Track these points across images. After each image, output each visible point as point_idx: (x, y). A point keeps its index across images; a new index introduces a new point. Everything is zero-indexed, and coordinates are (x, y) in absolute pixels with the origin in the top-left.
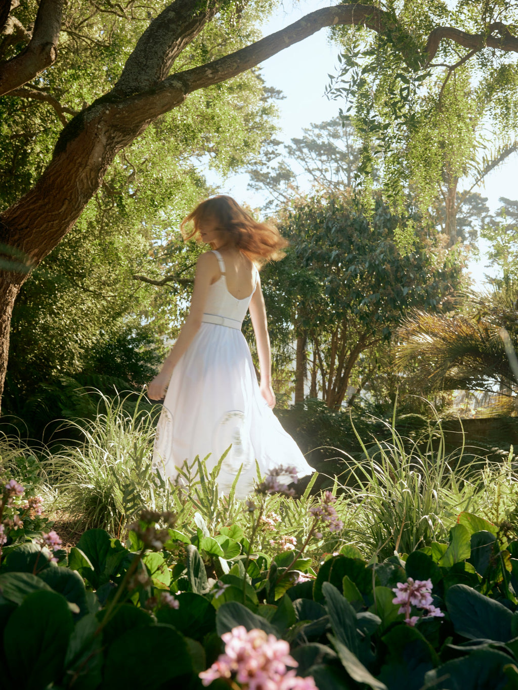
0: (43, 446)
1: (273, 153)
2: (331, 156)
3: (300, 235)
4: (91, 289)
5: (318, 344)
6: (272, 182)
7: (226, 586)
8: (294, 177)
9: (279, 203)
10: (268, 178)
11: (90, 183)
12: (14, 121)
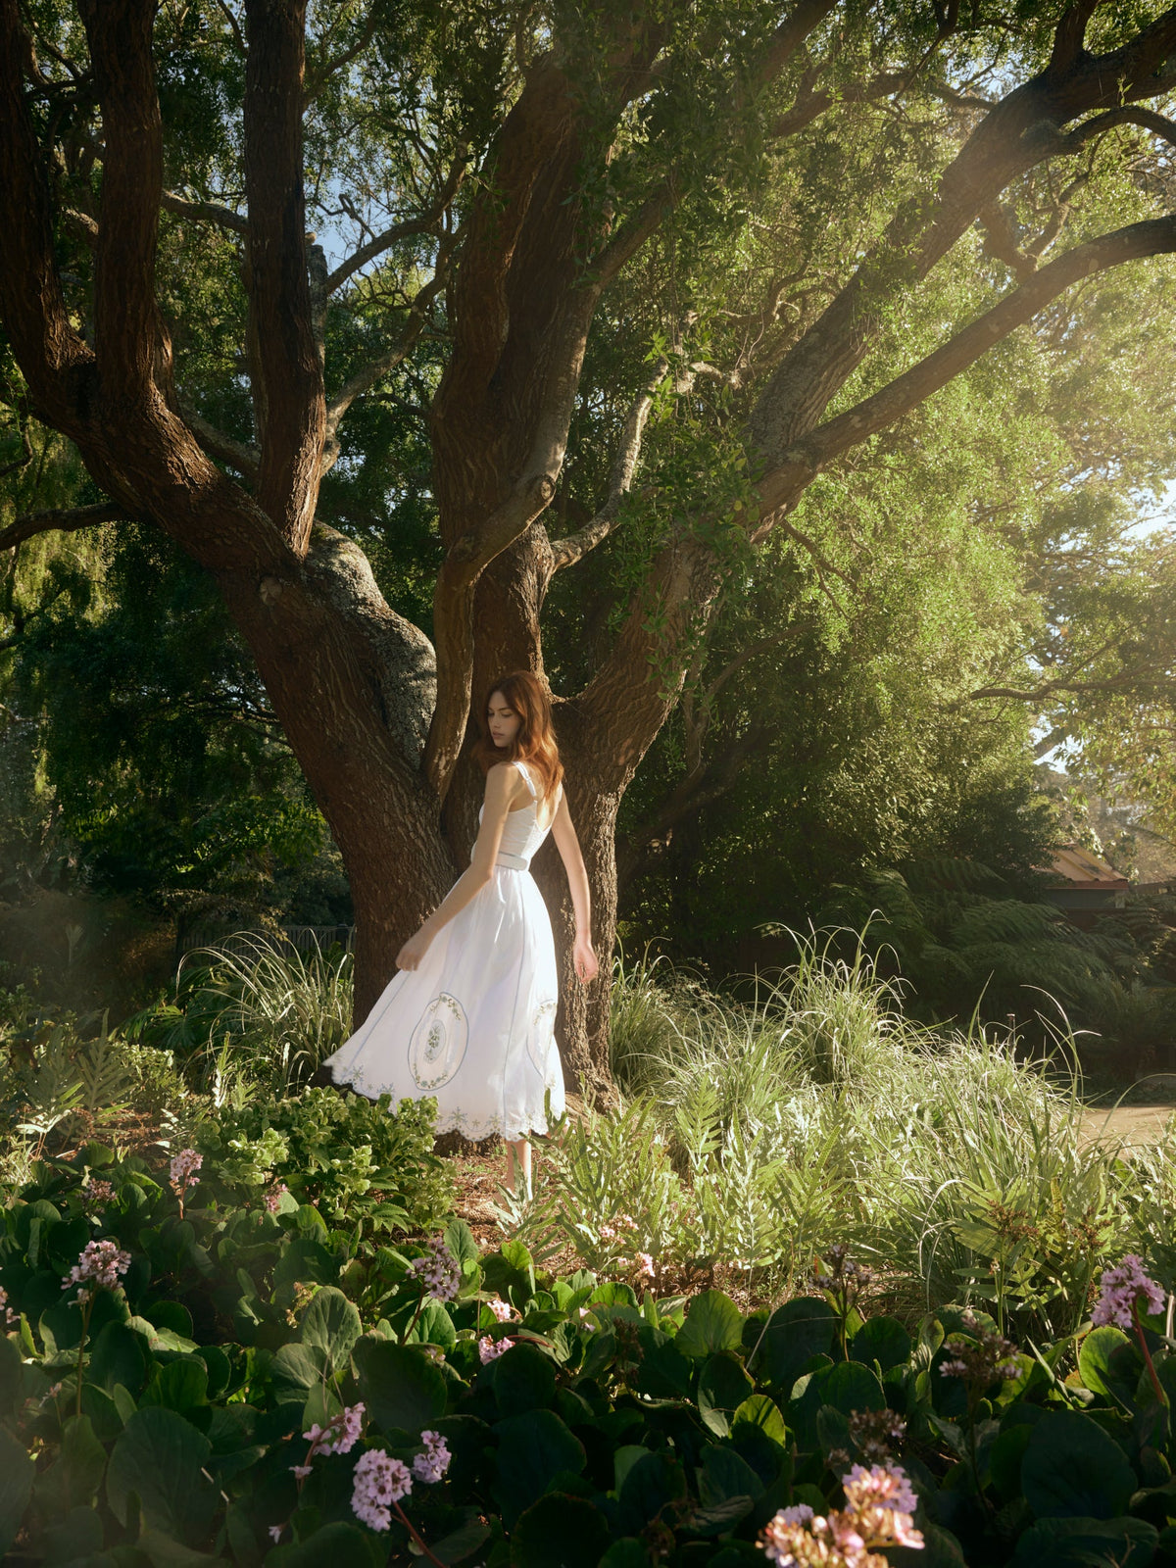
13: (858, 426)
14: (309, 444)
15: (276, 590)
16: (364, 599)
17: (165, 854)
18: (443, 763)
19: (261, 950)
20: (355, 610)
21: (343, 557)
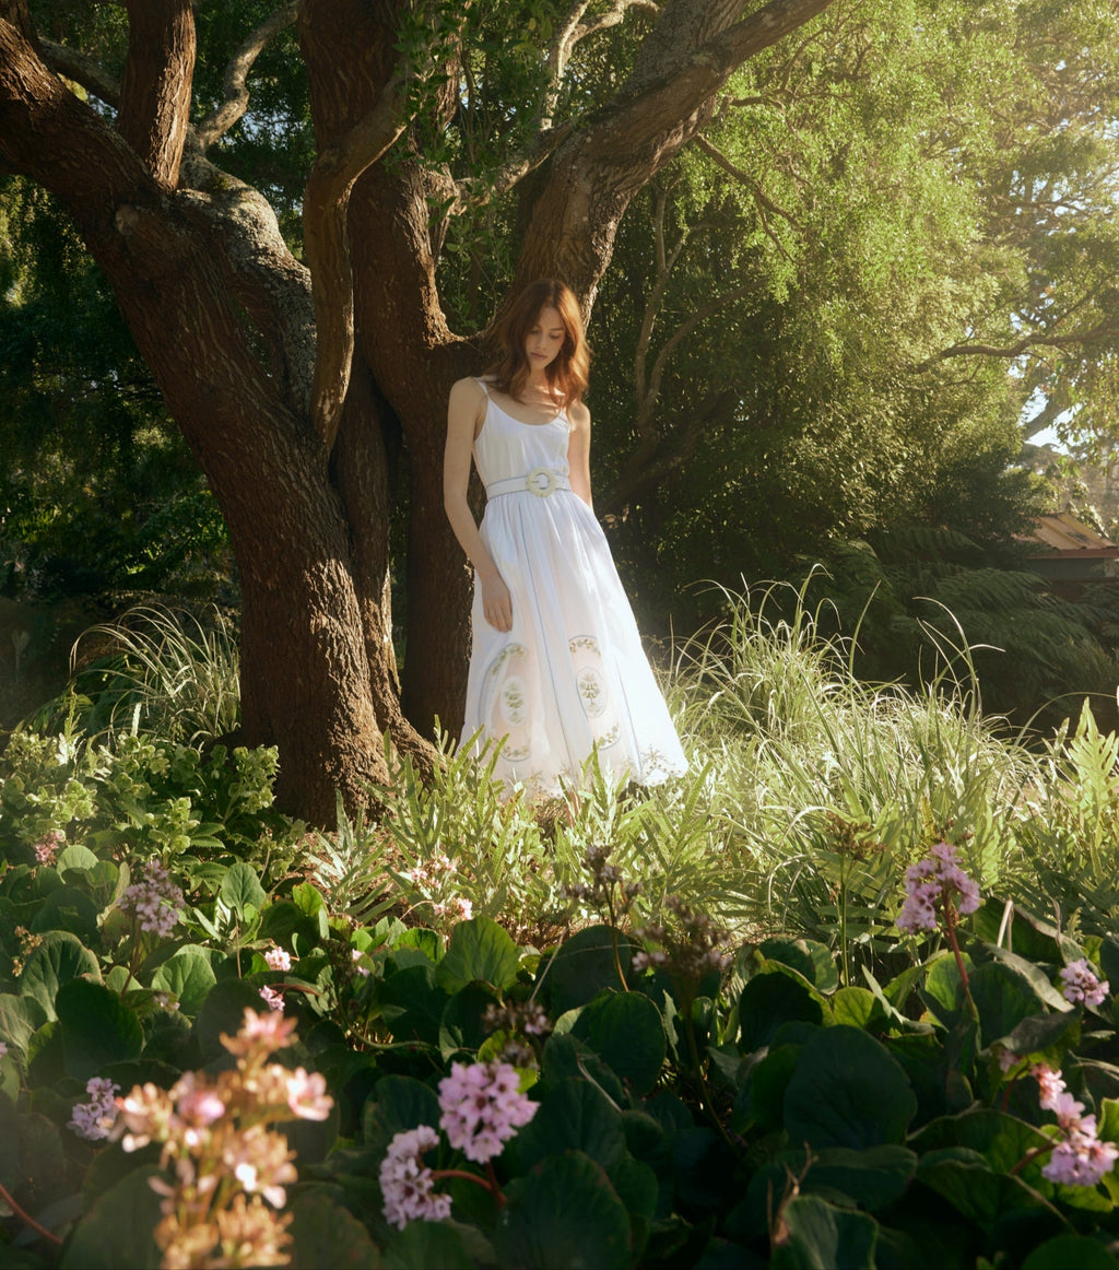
11: (580, 259)
13: (771, 24)
14: (175, 64)
15: (133, 219)
16: (265, 249)
17: (114, 554)
18: (327, 407)
19: (161, 627)
20: (255, 261)
21: (244, 206)
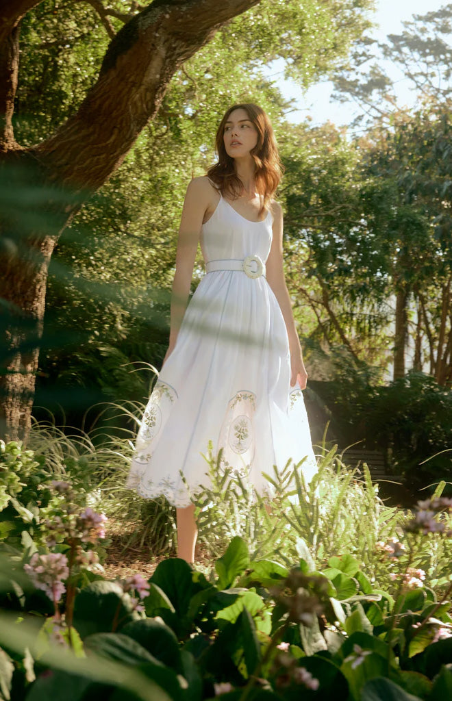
0: (83, 436)
1: (364, 54)
2: (439, 57)
3: (401, 162)
4: (136, 234)
5: (423, 301)
6: (361, 91)
7: (366, 653)
8: (391, 84)
9: (371, 119)
10: (356, 86)
11: (144, 106)
12: (45, 27)
